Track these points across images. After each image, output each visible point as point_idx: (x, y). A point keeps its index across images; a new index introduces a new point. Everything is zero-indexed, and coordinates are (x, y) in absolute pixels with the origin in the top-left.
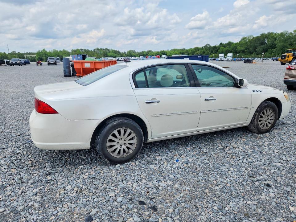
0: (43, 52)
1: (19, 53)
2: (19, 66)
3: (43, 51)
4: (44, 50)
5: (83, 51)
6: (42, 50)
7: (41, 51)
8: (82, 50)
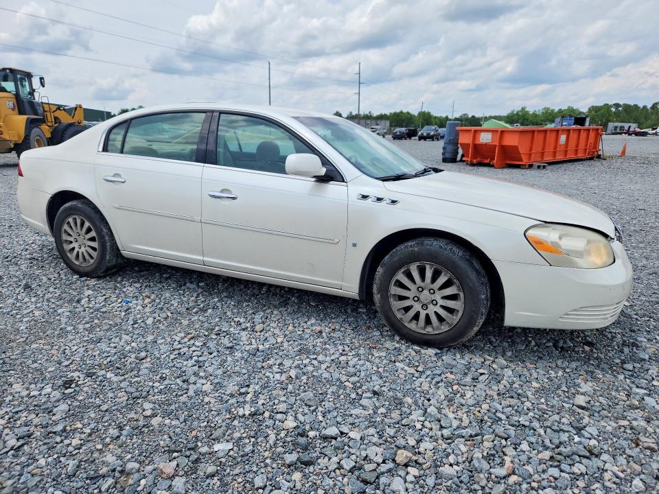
0: (520, 113)
1: (473, 117)
2: (433, 140)
3: (520, 111)
4: (523, 109)
5: (620, 109)
6: (520, 109)
7: (515, 113)
8: (617, 105)
